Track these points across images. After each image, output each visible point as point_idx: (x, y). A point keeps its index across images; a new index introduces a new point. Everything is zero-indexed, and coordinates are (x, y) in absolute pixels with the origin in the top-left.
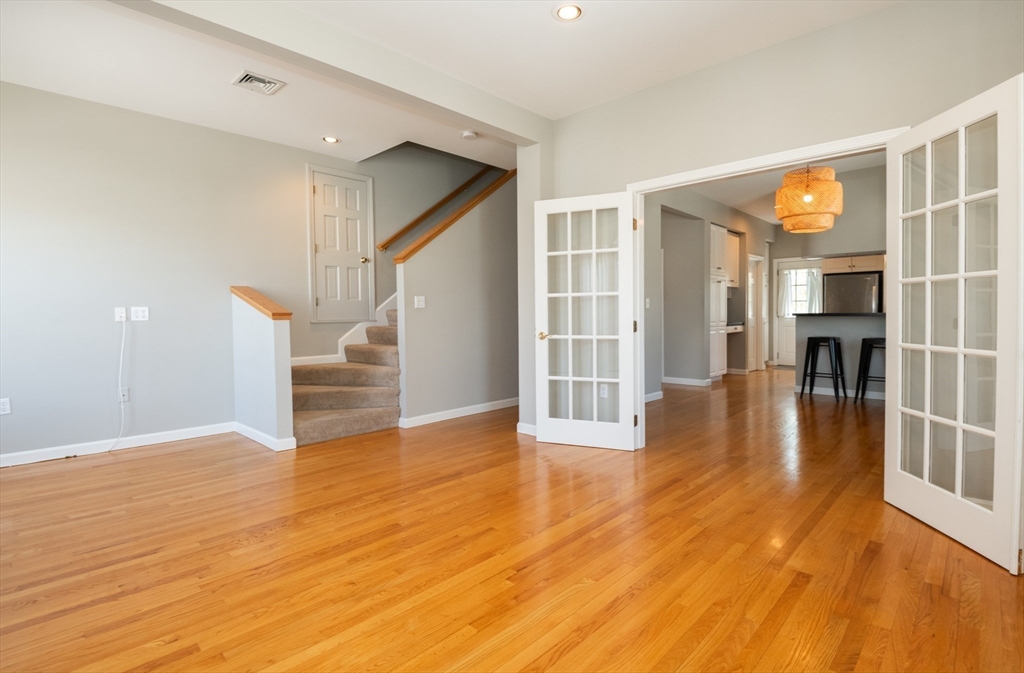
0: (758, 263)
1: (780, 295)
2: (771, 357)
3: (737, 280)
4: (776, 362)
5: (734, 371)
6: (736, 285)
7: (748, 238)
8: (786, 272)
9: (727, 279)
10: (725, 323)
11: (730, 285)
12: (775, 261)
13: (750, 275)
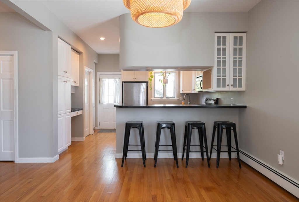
0: (90, 73)
1: (101, 92)
2: (96, 125)
3: (78, 82)
4: (98, 128)
5: (77, 139)
6: (78, 85)
7: (84, 55)
8: (103, 80)
9: (72, 80)
10: (70, 110)
11: (74, 84)
12: (98, 74)
13: (86, 80)
